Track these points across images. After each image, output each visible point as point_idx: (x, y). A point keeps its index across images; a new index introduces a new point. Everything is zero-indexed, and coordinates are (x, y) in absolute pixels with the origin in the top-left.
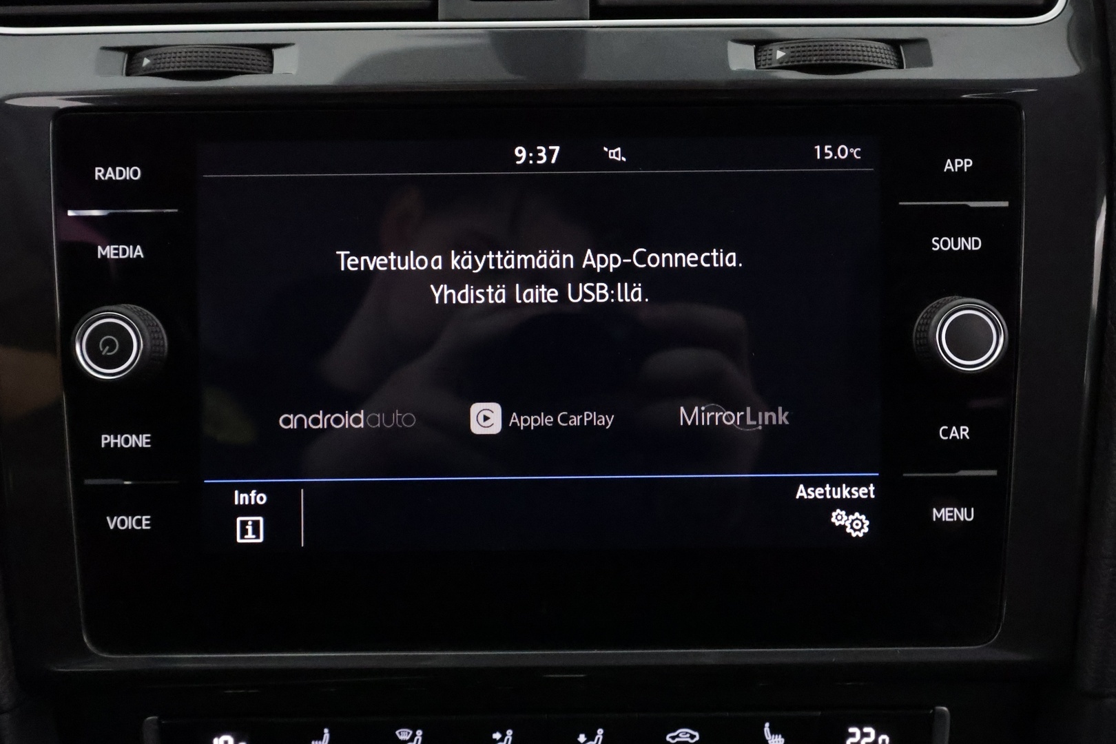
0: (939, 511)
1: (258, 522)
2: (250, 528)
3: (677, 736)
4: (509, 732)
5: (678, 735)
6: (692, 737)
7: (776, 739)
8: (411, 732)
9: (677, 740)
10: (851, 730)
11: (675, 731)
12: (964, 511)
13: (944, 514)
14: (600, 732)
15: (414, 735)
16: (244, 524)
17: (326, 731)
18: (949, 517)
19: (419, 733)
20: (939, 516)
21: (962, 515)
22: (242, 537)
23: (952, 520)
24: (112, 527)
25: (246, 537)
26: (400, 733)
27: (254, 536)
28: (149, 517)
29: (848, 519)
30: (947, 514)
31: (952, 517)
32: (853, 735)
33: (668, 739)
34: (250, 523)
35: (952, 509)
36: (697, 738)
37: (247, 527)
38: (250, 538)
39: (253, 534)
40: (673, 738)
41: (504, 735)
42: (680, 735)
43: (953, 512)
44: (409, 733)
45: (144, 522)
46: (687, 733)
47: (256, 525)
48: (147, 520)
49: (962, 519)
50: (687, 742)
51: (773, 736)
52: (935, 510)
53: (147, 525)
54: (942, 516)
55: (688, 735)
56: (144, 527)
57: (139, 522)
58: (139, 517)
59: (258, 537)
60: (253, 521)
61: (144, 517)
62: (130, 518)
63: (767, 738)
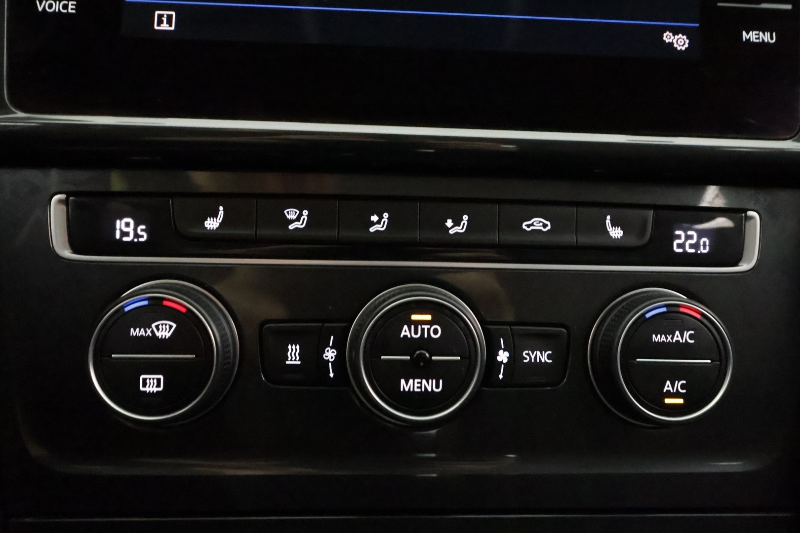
0: (748, 33)
1: (171, 16)
2: (165, 19)
3: (532, 225)
4: (386, 215)
5: (533, 223)
6: (545, 226)
7: (616, 231)
8: (298, 212)
9: (532, 228)
10: (677, 232)
11: (529, 220)
12: (768, 34)
13: (752, 36)
14: (465, 217)
15: (301, 215)
16: (160, 16)
17: (221, 208)
18: (756, 39)
19: (305, 213)
20: (748, 38)
21: (766, 37)
22: (159, 25)
23: (758, 41)
24: (40, 9)
25: (162, 25)
26: (288, 212)
27: (168, 25)
28: (75, 3)
29: (674, 38)
30: (754, 37)
31: (759, 38)
32: (679, 237)
33: (524, 227)
34: (165, 16)
35: (757, 32)
36: (549, 228)
37: (163, 18)
38: (165, 26)
39: (167, 23)
40: (528, 226)
41: (381, 218)
42: (535, 224)
43: (758, 34)
44: (296, 213)
45: (70, 7)
46: (540, 222)
47: (169, 18)
48: (72, 5)
49: (766, 41)
50: (540, 230)
51: (614, 228)
52: (744, 33)
53: (72, 9)
54: (750, 38)
55: (541, 224)
56: (70, 11)
57: (65, 7)
58: (66, 2)
59: (171, 26)
60: (167, 15)
61: (70, 3)
62: (58, 2)
63: (609, 230)
